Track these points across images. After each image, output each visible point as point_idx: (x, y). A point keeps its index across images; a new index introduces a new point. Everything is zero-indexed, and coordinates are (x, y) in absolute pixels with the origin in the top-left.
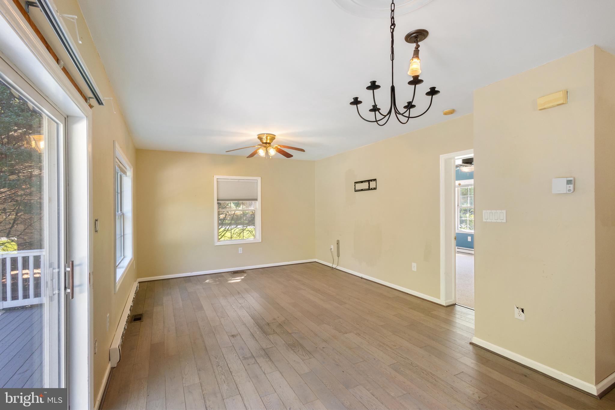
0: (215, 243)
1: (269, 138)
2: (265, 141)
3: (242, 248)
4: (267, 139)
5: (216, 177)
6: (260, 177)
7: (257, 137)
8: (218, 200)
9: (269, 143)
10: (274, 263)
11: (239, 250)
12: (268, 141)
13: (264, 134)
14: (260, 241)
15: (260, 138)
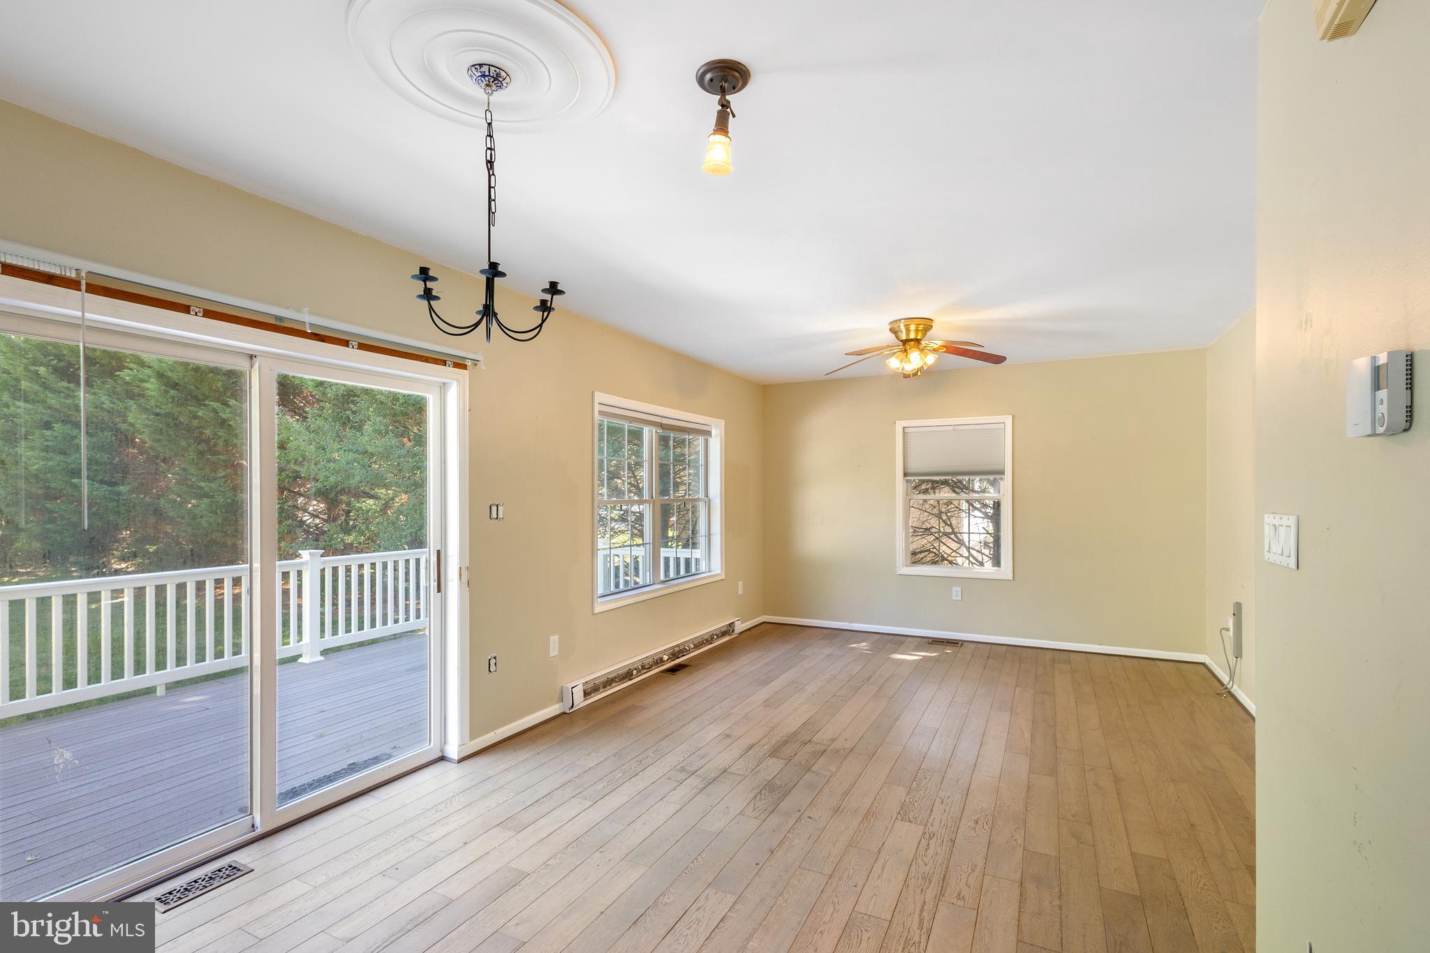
0: (898, 569)
1: (913, 327)
2: (904, 337)
3: (959, 589)
4: (908, 330)
5: (900, 425)
6: (1011, 416)
7: (889, 327)
8: (905, 475)
9: (918, 341)
10: (1049, 640)
11: (954, 593)
12: (912, 336)
13: (900, 320)
14: (1010, 576)
15: (894, 331)
